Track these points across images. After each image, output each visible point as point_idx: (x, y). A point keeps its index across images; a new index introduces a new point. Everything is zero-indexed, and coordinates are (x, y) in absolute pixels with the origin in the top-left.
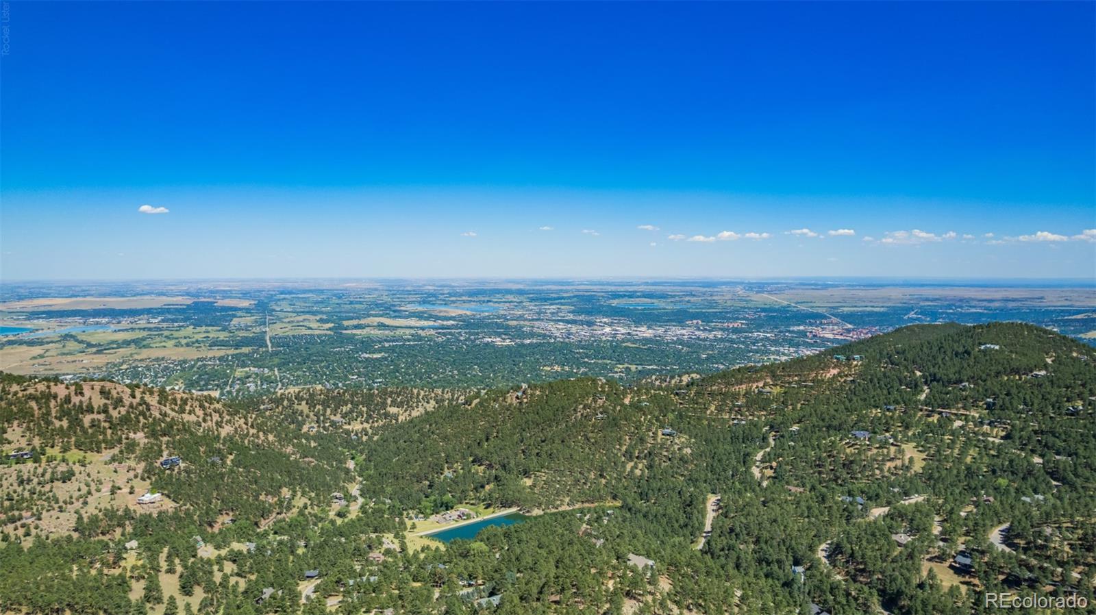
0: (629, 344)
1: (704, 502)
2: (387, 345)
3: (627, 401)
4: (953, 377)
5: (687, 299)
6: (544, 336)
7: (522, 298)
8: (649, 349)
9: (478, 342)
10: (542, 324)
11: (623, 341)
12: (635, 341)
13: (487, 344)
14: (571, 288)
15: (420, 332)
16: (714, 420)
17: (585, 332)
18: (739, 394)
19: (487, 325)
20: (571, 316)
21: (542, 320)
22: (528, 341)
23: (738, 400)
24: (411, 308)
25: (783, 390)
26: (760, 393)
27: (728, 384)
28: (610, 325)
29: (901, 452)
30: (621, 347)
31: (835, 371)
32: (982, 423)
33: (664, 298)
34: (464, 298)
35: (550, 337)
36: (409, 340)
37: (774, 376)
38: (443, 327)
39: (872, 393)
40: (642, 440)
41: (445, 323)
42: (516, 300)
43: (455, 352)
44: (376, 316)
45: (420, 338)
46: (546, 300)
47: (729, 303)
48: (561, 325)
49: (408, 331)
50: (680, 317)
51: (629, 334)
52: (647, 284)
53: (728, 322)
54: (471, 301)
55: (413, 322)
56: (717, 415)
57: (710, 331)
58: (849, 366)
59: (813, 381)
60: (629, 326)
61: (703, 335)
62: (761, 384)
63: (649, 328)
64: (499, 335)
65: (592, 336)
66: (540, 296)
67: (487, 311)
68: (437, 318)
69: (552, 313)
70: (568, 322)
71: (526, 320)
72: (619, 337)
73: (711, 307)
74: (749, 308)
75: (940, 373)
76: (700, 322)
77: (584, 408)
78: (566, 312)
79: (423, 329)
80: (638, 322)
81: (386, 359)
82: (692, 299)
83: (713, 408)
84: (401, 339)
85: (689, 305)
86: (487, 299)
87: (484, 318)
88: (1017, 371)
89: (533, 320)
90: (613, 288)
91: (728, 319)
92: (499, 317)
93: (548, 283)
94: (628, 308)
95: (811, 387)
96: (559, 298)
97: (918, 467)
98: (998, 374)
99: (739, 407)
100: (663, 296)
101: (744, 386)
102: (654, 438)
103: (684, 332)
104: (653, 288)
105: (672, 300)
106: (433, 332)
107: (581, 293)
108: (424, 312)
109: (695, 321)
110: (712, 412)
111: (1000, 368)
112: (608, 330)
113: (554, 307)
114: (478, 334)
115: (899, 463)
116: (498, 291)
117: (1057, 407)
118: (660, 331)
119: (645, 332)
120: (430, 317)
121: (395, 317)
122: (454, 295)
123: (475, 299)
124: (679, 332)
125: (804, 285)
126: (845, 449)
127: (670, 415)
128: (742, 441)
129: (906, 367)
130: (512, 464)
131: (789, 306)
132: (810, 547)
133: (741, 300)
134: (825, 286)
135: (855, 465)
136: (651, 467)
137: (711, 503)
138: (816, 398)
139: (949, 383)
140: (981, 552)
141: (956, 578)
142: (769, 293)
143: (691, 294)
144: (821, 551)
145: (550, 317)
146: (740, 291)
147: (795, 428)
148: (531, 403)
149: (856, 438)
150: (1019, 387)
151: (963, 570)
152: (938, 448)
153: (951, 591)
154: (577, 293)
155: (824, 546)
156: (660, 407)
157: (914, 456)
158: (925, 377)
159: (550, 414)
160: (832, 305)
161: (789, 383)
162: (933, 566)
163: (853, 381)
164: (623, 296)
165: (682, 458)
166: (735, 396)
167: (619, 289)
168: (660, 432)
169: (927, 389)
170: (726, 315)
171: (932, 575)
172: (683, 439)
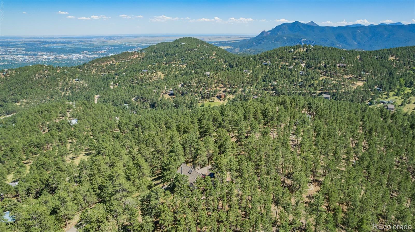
0: (56, 62)
1: (94, 97)
3: (58, 71)
4: (173, 53)
5: (80, 43)
6: (11, 61)
8: (66, 63)
10: (9, 56)
11: (53, 61)
12: (59, 61)
14: (21, 40)
16: (95, 75)
17: (33, 59)
18: (103, 66)
20: (25, 52)
21: (9, 54)
23: (103, 68)
25: (119, 63)
26: (111, 65)
27: (99, 63)
28: (46, 55)
29: (157, 74)
30: (53, 63)
31: (137, 56)
32: (180, 64)
33: (70, 43)
35: (15, 61)
37: (116, 59)
39: (149, 61)
40: (67, 84)
46: (8, 45)
47: (99, 44)
48: (20, 56)
50: (78, 50)
51: (56, 58)
52: (61, 38)
53: (99, 51)
56: (96, 73)
57: (92, 55)
58: (142, 54)
59: (130, 59)
60: (55, 55)
61: (89, 56)
62: (111, 62)
63: (65, 55)
65: (38, 60)
69: (13, 51)
70: (23, 55)
72: (51, 59)
73: (91, 46)
74: (107, 46)
75: (169, 52)
76: (87, 52)
77: (39, 75)
78: (21, 50)
80: (59, 53)
82: (83, 43)
83: (94, 71)
85: (82, 46)
88: (189, 50)
90: (45, 40)
91: (99, 50)
94: (54, 48)
95: (129, 62)
96: (15, 45)
97: (162, 77)
98: (185, 51)
99: (104, 70)
100: (69, 43)
101: (105, 63)
102: (72, 83)
103: (81, 56)
104: (64, 40)
105: (74, 44)
107: (28, 42)
109: (85, 52)
110: (94, 73)
111: (185, 49)
112: (45, 57)
113: (14, 48)
115: (157, 77)
117: (198, 57)
118: (70, 56)
119: (63, 57)
124: (78, 56)
125: (127, 37)
126: (140, 76)
127: (78, 75)
128: (107, 80)
129: (159, 53)
130: (8, 99)
131: (122, 44)
132: (129, 98)
133: (103, 43)
134: (135, 37)
135: (143, 80)
136: (72, 92)
137: (96, 97)
138: (131, 65)
139: (172, 55)
140: (176, 90)
141: (170, 97)
142: (114, 40)
143: (82, 41)
144: (133, 99)
145: (12, 53)
146: (103, 39)
147: (124, 74)
148: (12, 77)
149: (144, 72)
150: (190, 54)
151: (171, 95)
152: (168, 72)
153: (168, 99)
154: (25, 42)
155: (134, 98)
156: (73, 73)
157: (161, 75)
158: (165, 55)
159: (23, 79)
160: (138, 43)
161: (121, 61)
162: (164, 95)
163: (143, 59)
164: (50, 43)
165: (84, 88)
166: (102, 67)
167: (48, 40)
168: (74, 80)
169: (165, 58)
170: (97, 49)
171: (163, 97)
172: (84, 81)
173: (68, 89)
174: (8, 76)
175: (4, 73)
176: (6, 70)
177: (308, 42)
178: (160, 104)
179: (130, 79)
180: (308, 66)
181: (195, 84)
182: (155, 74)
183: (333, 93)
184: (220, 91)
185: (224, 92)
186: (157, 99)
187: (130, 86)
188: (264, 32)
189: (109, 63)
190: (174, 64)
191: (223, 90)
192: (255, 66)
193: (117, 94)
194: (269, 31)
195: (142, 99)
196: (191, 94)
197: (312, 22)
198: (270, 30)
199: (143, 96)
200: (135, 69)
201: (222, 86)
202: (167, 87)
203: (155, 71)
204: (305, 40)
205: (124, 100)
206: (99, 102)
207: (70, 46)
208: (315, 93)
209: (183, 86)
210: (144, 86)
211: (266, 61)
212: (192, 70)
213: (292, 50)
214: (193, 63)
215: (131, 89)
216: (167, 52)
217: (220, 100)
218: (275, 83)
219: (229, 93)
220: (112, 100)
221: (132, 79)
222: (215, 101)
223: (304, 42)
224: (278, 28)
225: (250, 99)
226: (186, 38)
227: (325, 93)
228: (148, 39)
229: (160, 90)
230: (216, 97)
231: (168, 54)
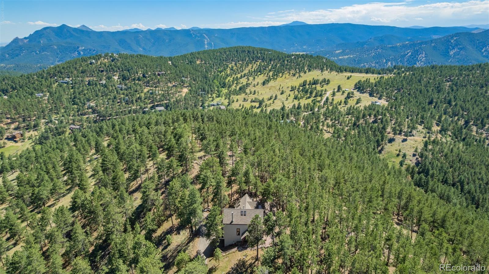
177: (88, 51)
180: (124, 78)
183: (166, 104)
184: (9, 128)
185: (17, 129)
191: (13, 126)
192: (49, 86)
197: (84, 26)
201: (9, 121)
204: (83, 48)
208: (147, 107)
211: (63, 79)
213: (94, 61)
217: (16, 142)
219: (27, 129)
222: (7, 146)
223: (82, 51)
224: (38, 34)
225: (66, 131)
227: (157, 106)
230: (6, 139)
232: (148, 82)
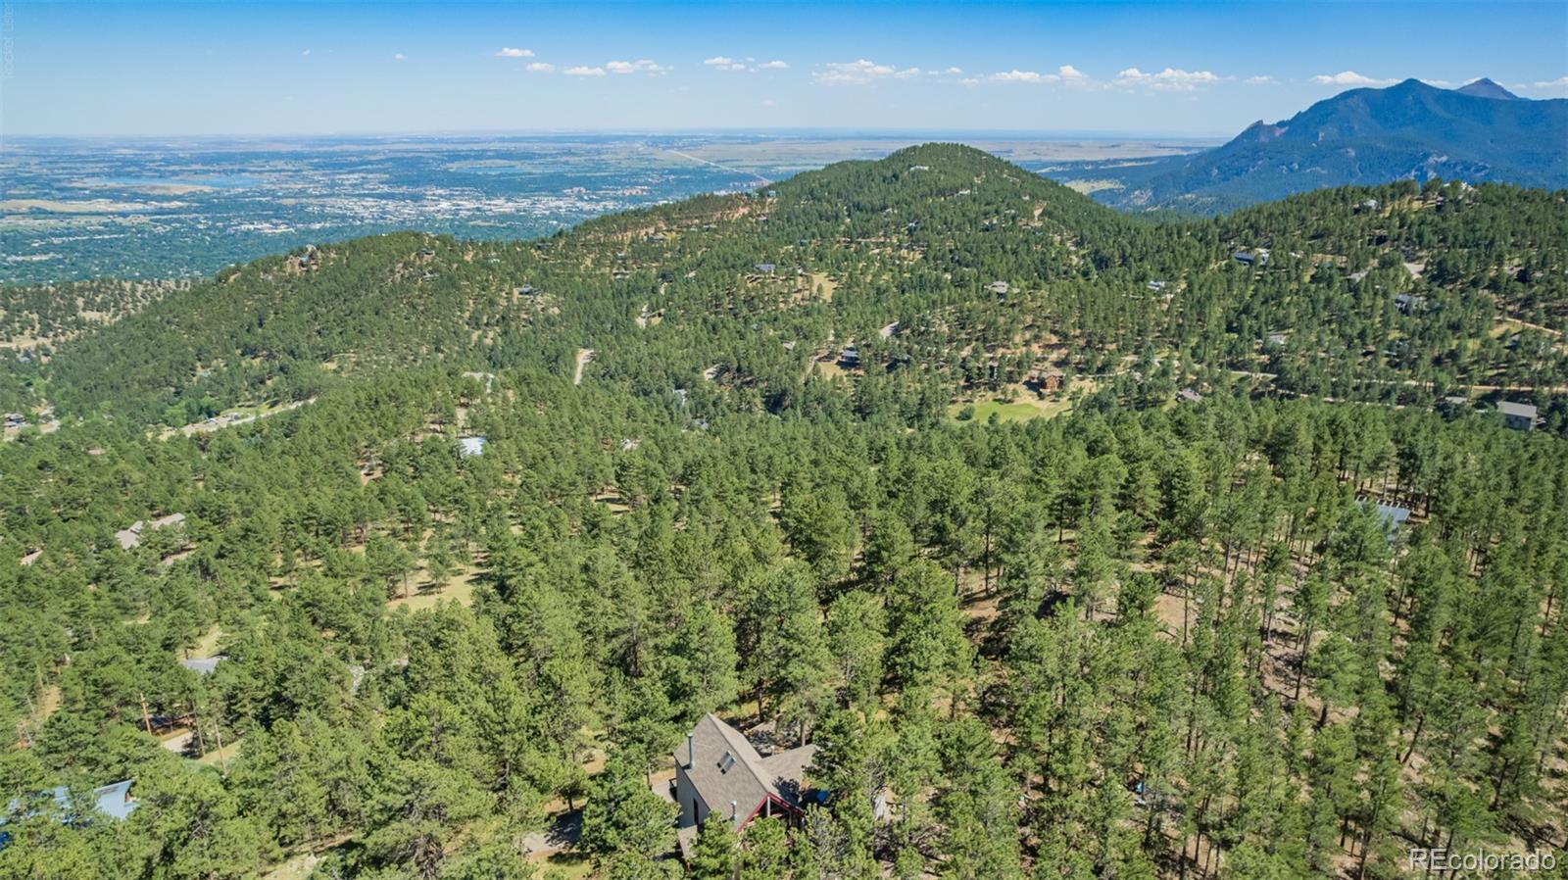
1: (574, 355)
2: (56, 241)
3: (468, 258)
4: (877, 203)
5: (564, 159)
6: (343, 217)
7: (299, 165)
8: (509, 227)
9: (231, 231)
10: (340, 202)
11: (469, 219)
12: (487, 219)
13: (247, 233)
14: (380, 148)
15: (119, 220)
16: (590, 276)
17: (409, 210)
18: (622, 244)
19: (243, 206)
20: (386, 189)
21: (339, 195)
22: (318, 226)
23: (621, 250)
24: (92, 183)
25: (679, 237)
26: (651, 240)
27: (608, 232)
28: (448, 198)
29: (809, 280)
30: (467, 227)
31: (746, 211)
32: (900, 247)
34: (194, 167)
35: (354, 218)
36: (99, 233)
37: (668, 219)
38: (162, 212)
39: (788, 229)
40: (492, 303)
41: (165, 205)
42: (290, 167)
43: (192, 247)
44: (23, 197)
45: (122, 229)
46: (342, 166)
47: (625, 164)
48: (370, 202)
49: (94, 220)
50: (554, 185)
51: (478, 209)
52: (502, 140)
54: (209, 171)
55: (102, 205)
56: (594, 270)
57: (598, 201)
58: (763, 205)
59: (718, 222)
61: (587, 207)
62: (651, 231)
63: (508, 200)
64: (267, 219)
65: (421, 214)
66: (333, 160)
67: (239, 185)
68: (147, 198)
69: (354, 186)
70: (381, 196)
71: (311, 196)
72: (463, 214)
73: (599, 170)
74: (652, 170)
75: (863, 199)
76: (583, 190)
77: (405, 267)
78: (376, 182)
79: (124, 215)
80: (491, 194)
81: (60, 262)
82: (571, 159)
83: (588, 262)
84: (82, 231)
85: (567, 168)
86: (237, 167)
87: (236, 196)
88: (941, 192)
89: (322, 196)
90: (451, 147)
91: (623, 185)
92: (262, 194)
93: (340, 141)
95: (715, 231)
96: (362, 163)
97: (827, 296)
98: (924, 196)
99: (624, 259)
100: (528, 156)
101: (629, 234)
102: (509, 300)
103: (561, 203)
104: (511, 146)
105: (542, 161)
106: (146, 219)
107: (399, 155)
108: (123, 190)
109: (576, 189)
110: (587, 267)
111: (927, 189)
112: (445, 205)
113: (356, 176)
114: (229, 219)
115: (807, 293)
116: (257, 156)
117: (973, 222)
118: (525, 203)
119: (502, 205)
120: (133, 197)
121: (64, 199)
122: (172, 163)
123: (217, 168)
124: (552, 204)
125: (728, 138)
126: (746, 284)
127: (531, 272)
128: (626, 296)
129: (829, 201)
130: (304, 348)
131: (707, 166)
132: (694, 369)
133: (641, 160)
134: (756, 140)
135: (756, 301)
136: (505, 333)
137: (583, 356)
138: (721, 243)
139: (873, 210)
140: (868, 346)
141: (841, 373)
142: (680, 149)
143: (570, 153)
144: (708, 374)
145: (350, 190)
146: (639, 146)
147: (692, 274)
148: (323, 270)
149: (761, 272)
150: (943, 207)
151: (849, 364)
152: (850, 276)
153: (834, 380)
154: (392, 155)
155: (711, 370)
156: (515, 265)
157: (824, 285)
158: (848, 210)
159: (354, 279)
160: (764, 164)
161: (688, 227)
162: (820, 364)
163: (766, 221)
164: (466, 157)
165: (547, 319)
166: (617, 246)
167: (460, 147)
168: (516, 291)
169: (848, 220)
170: (621, 179)
171: (816, 371)
172: (548, 297)
173: (493, 321)
174: (315, 267)
175: (304, 259)
176: (310, 248)
177: (1458, 169)
178: (801, 400)
179: (707, 295)
180: (1440, 274)
181: (945, 328)
182: (800, 279)
184: (1045, 359)
185: (1059, 364)
186: (793, 379)
187: (705, 321)
188: (1258, 126)
189: (643, 232)
190: (878, 245)
191: (1054, 356)
192: (1200, 266)
193: (655, 350)
194: (1281, 124)
195: (738, 373)
196: (924, 366)
197: (1489, 82)
198: (1289, 116)
199: (744, 364)
200: (731, 259)
201: (1055, 340)
202: (837, 336)
203: (804, 268)
204: (1444, 159)
205: (674, 375)
206: (590, 374)
207: (529, 169)
208: (1460, 393)
209: (896, 332)
210: (755, 326)
211: (1251, 248)
212: (946, 270)
213: (1372, 203)
214: (950, 244)
215: (704, 335)
216: (856, 199)
217: (1041, 397)
218: (1279, 340)
219: (1081, 371)
220: (632, 369)
221: (717, 297)
222: (1018, 401)
223: (1435, 169)
224: (1322, 111)
225: (1164, 402)
226: (935, 144)
228: (802, 148)
229: (807, 345)
230: (1026, 383)
231: (858, 207)
232: (1528, 302)
